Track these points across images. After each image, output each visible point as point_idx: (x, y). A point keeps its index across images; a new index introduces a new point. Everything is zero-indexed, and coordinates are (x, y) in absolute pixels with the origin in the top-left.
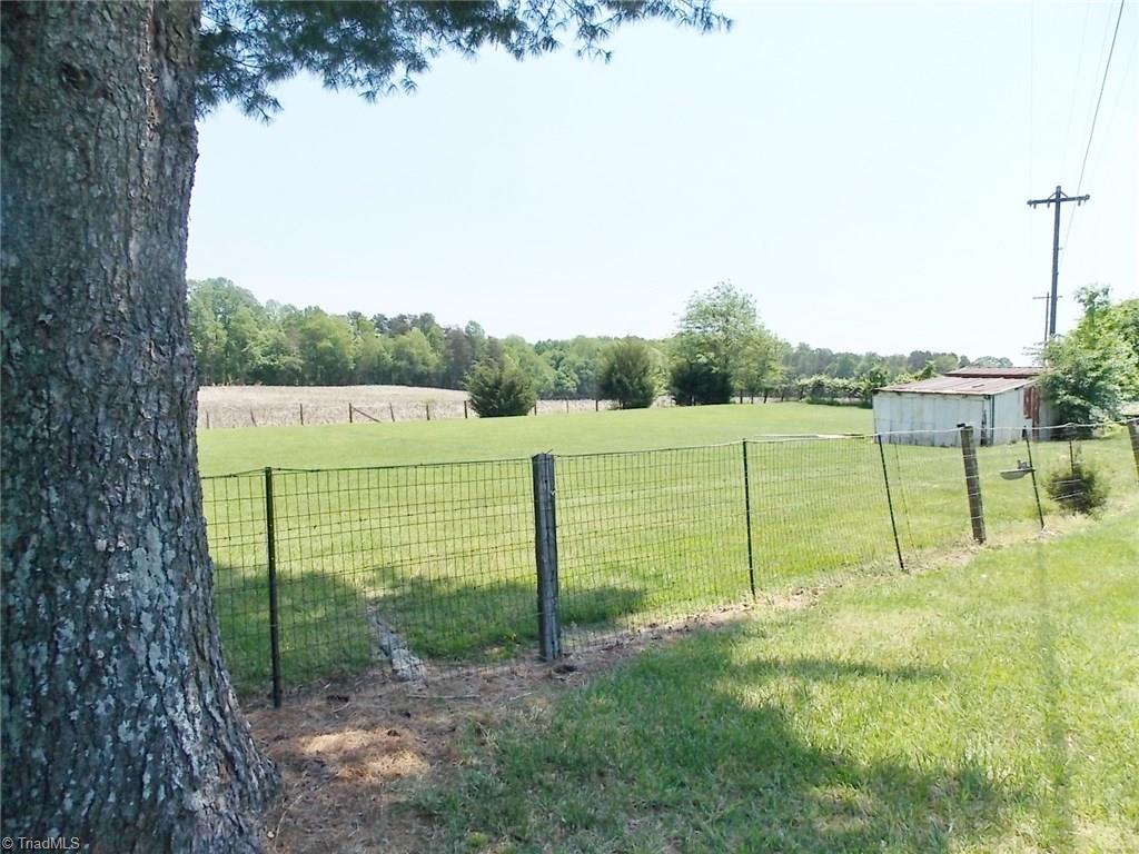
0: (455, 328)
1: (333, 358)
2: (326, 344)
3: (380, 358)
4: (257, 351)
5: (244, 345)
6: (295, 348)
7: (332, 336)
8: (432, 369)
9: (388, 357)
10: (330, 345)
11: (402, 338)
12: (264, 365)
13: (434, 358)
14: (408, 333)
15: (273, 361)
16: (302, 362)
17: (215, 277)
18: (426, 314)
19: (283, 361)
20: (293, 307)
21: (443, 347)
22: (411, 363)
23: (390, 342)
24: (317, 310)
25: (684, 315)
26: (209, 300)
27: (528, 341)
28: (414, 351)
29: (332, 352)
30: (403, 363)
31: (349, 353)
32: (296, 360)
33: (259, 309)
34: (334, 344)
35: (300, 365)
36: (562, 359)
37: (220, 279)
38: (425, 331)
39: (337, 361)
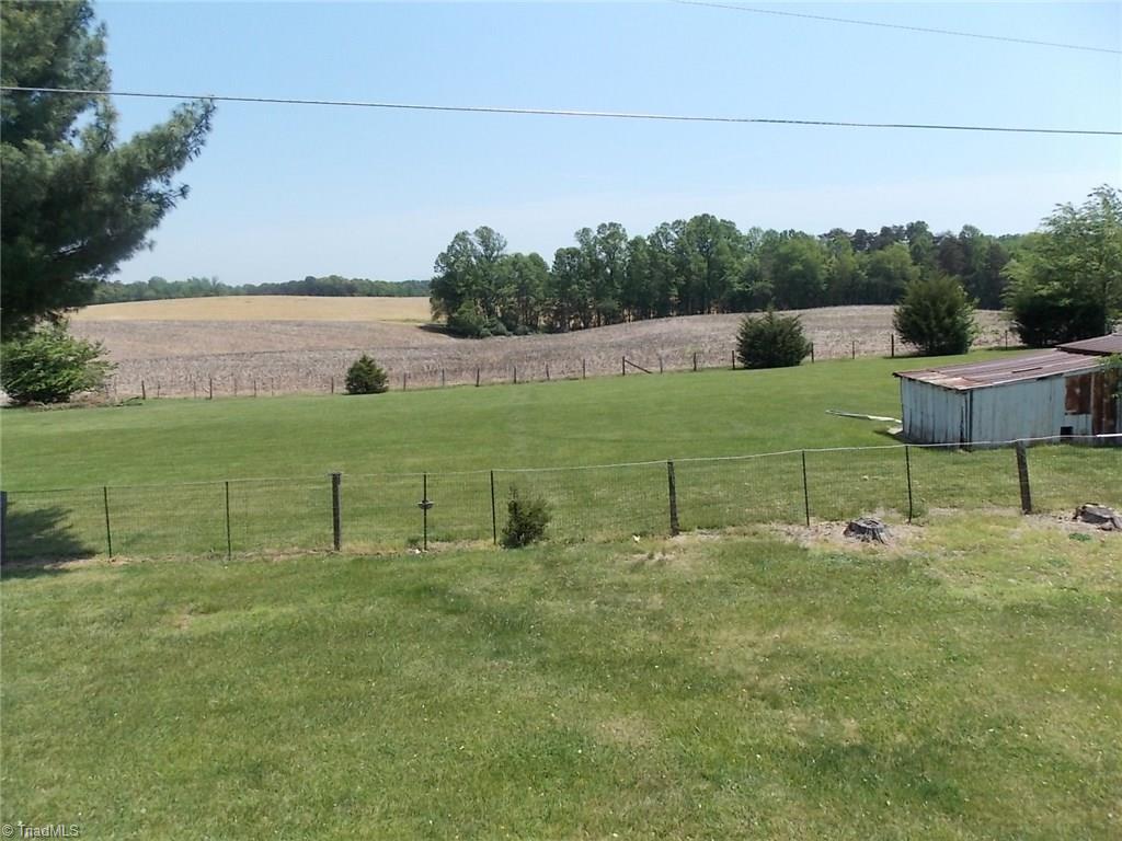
0: (948, 235)
1: (804, 281)
2: (797, 267)
3: (855, 276)
4: (734, 279)
5: (723, 274)
6: (767, 274)
7: (803, 259)
9: (864, 274)
10: (800, 268)
11: (881, 254)
12: (739, 291)
13: (915, 271)
15: (747, 287)
16: (772, 286)
17: (700, 214)
18: (917, 223)
19: (754, 288)
20: (773, 231)
21: (929, 259)
22: (887, 279)
23: (866, 258)
26: (694, 237)
28: (892, 266)
29: (803, 275)
30: (878, 280)
31: (822, 274)
32: (767, 285)
33: (740, 239)
34: (805, 267)
35: (771, 289)
37: (704, 215)
39: (808, 283)
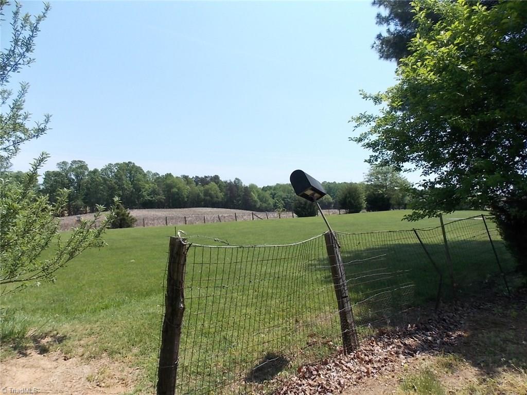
0: (228, 182)
1: (178, 196)
2: (175, 190)
3: (198, 195)
4: (145, 194)
5: (140, 191)
6: (161, 192)
7: (177, 186)
8: (220, 200)
9: (202, 195)
10: (177, 190)
11: (207, 187)
12: (148, 200)
13: (221, 195)
14: (210, 184)
15: (152, 198)
16: (165, 198)
17: (127, 161)
18: (216, 176)
19: (155, 198)
20: (158, 174)
21: (224, 190)
22: (212, 198)
23: (202, 188)
24: (170, 175)
25: (368, 173)
27: (259, 187)
28: (213, 193)
29: (178, 194)
30: (208, 198)
31: (185, 194)
32: (162, 197)
33: (145, 175)
34: (178, 190)
35: (164, 199)
36: (275, 194)
37: (129, 162)
38: (217, 183)
39: (180, 197)
